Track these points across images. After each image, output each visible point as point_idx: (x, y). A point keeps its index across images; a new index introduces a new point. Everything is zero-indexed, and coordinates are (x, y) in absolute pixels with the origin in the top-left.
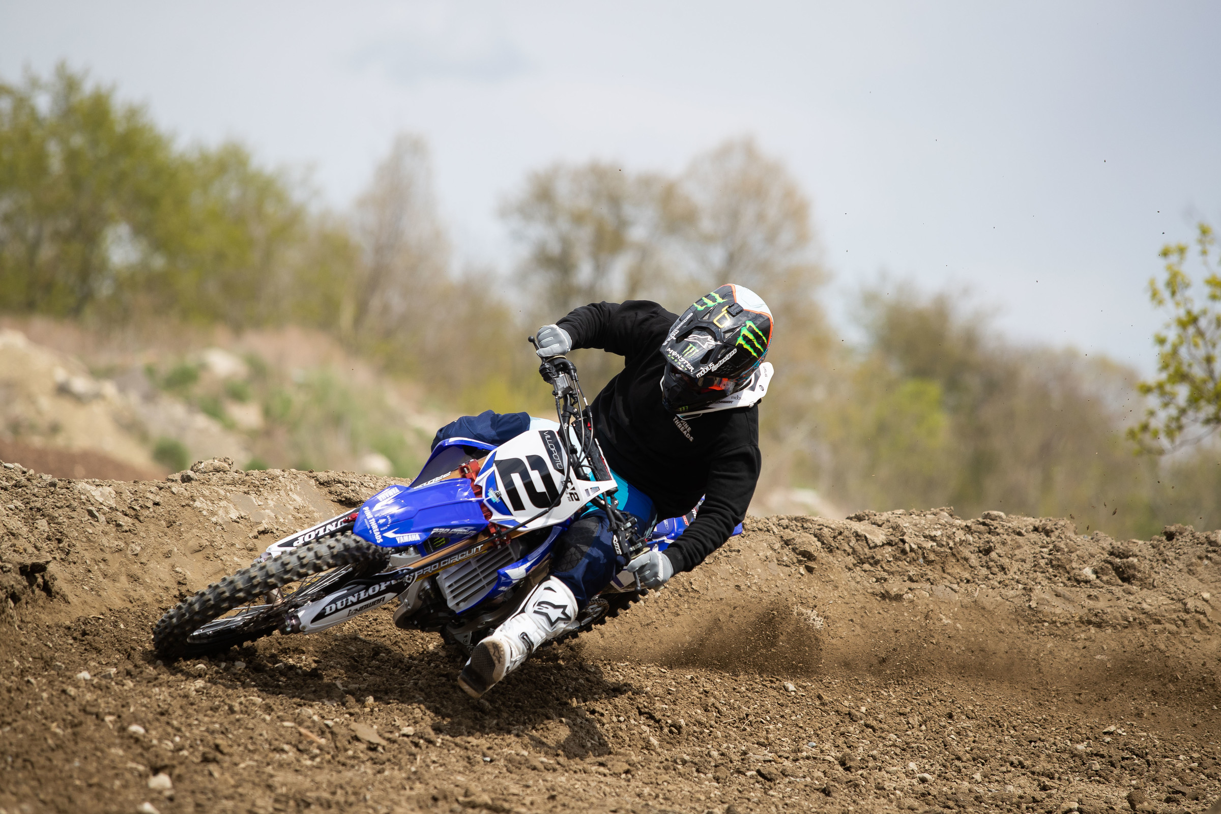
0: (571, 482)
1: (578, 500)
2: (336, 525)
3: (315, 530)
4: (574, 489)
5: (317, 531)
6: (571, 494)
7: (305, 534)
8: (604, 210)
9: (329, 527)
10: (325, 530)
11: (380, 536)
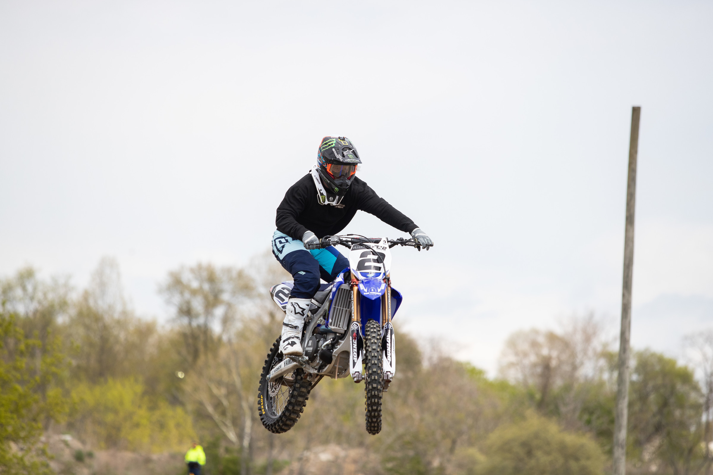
0: (378, 246)
1: (386, 248)
2: (355, 344)
3: (353, 353)
4: (381, 247)
5: (354, 352)
6: (383, 249)
7: (353, 357)
8: (206, 287)
9: (354, 347)
10: (355, 348)
11: (378, 293)
